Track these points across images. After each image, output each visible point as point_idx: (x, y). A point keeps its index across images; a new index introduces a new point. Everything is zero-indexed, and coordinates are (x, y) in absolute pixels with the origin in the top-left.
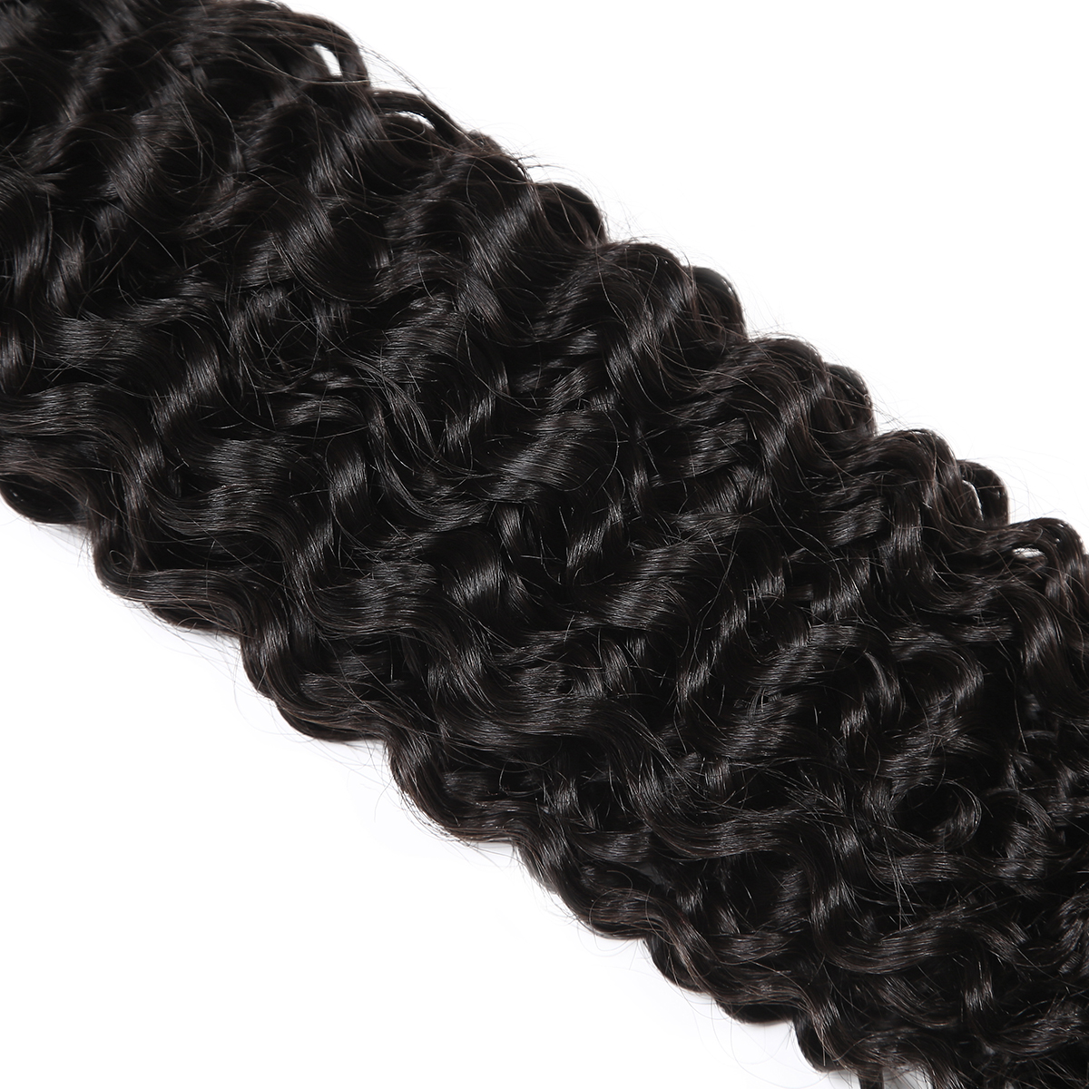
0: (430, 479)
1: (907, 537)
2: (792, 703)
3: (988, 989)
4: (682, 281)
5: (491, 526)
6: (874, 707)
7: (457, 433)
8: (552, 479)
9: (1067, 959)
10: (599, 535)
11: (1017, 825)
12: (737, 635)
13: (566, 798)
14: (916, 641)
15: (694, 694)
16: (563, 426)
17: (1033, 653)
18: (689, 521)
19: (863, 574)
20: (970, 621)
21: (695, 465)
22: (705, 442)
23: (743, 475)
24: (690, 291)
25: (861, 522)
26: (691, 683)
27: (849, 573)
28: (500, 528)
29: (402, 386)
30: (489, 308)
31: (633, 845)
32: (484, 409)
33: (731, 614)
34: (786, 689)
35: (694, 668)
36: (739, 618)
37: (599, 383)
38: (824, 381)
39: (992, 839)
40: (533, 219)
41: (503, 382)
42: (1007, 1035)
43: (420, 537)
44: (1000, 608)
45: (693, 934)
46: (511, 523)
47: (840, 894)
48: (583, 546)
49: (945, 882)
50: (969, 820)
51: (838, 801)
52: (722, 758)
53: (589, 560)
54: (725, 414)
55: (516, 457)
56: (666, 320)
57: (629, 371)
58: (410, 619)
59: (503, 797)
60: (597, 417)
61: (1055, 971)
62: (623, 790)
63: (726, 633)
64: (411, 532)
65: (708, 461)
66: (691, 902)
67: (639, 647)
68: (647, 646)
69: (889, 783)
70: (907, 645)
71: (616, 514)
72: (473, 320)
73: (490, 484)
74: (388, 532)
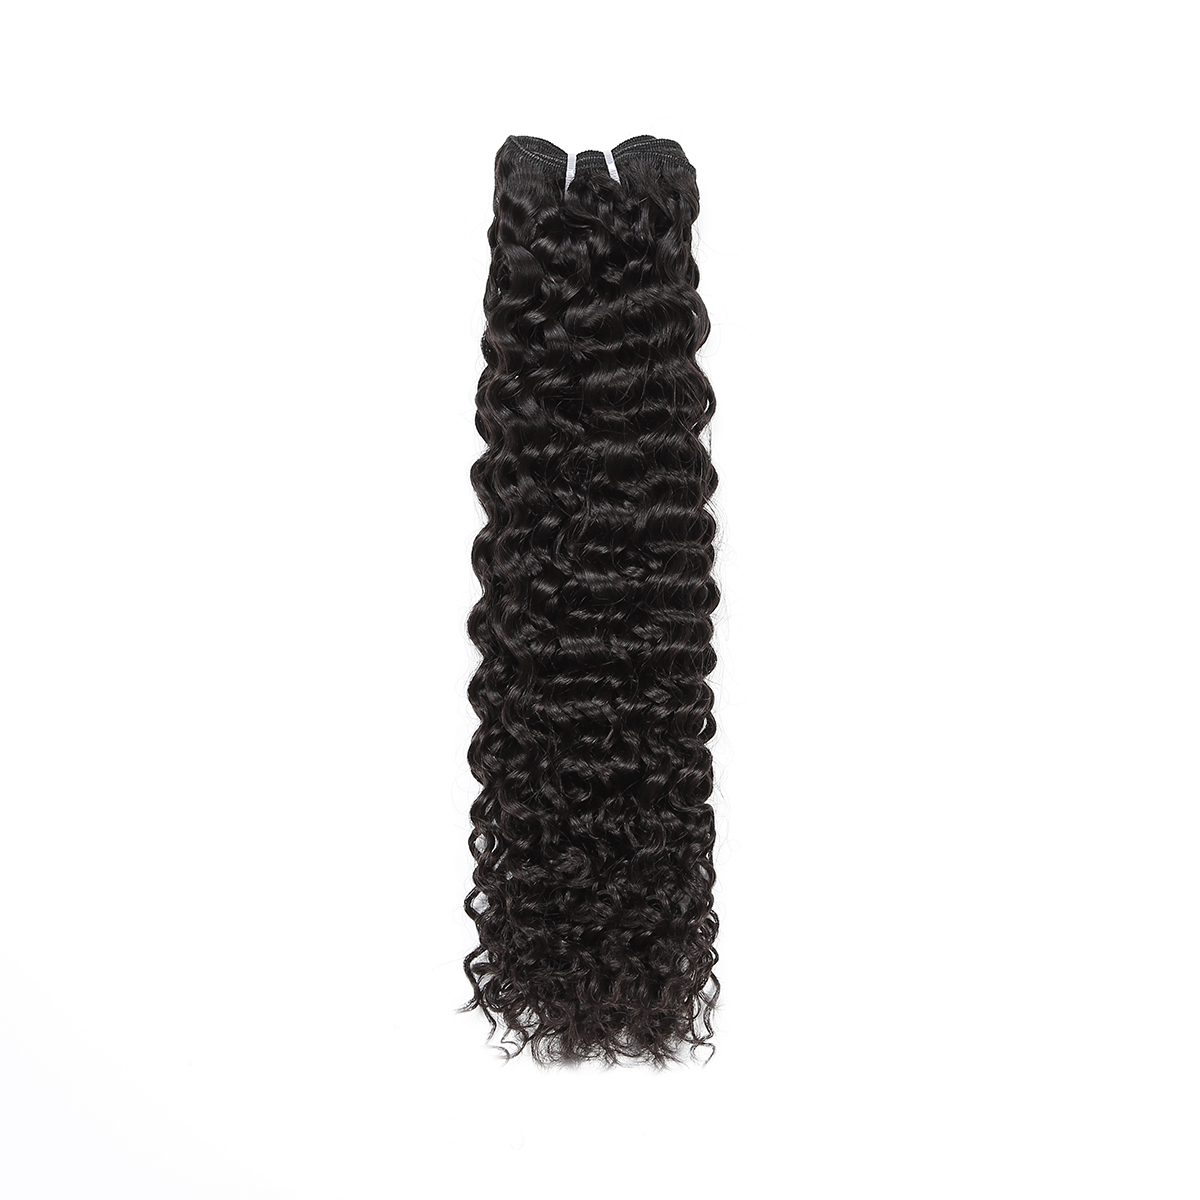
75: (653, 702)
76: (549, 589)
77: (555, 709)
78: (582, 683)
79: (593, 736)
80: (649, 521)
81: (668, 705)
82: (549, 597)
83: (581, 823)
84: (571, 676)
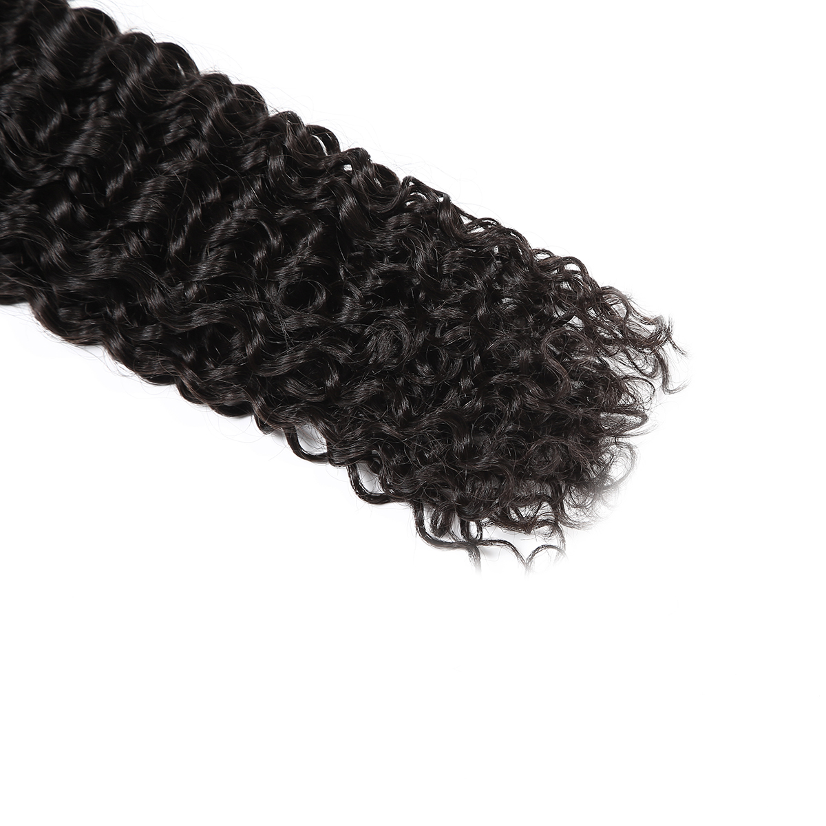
0: (31, 161)
1: (276, 163)
2: (226, 250)
3: (336, 377)
4: (153, 49)
5: (64, 182)
6: (269, 249)
7: (42, 136)
8: (92, 153)
9: (371, 356)
10: (120, 180)
11: (344, 297)
12: (196, 220)
13: (119, 313)
14: (286, 214)
15: (177, 252)
16: (97, 126)
17: (343, 212)
18: (165, 166)
19: (258, 185)
20: (314, 200)
21: (168, 139)
22: (173, 127)
23: (194, 143)
24: (158, 53)
25: (255, 158)
26: (175, 246)
27: (250, 184)
28: (68, 182)
29: (10, 115)
30: (52, 72)
31: (154, 331)
32: (55, 121)
33: (192, 210)
34: (222, 243)
35: (175, 240)
36: (197, 212)
37: (113, 104)
38: (231, 92)
39: (334, 306)
40: (73, 25)
41: (64, 107)
42: (343, 396)
43: (29, 191)
44: (326, 193)
45: (189, 372)
46: (74, 179)
47: (258, 340)
48: (112, 186)
49: (310, 328)
50: (321, 298)
51: (255, 297)
52: (192, 283)
53: (116, 193)
54: (181, 113)
55: (71, 143)
56: (147, 69)
57: (127, 96)
58: (23, 229)
59: (88, 318)
60: (113, 120)
61: (366, 363)
62: (146, 304)
63: (190, 220)
64: (25, 189)
65: (174, 136)
66: (189, 357)
67: (146, 233)
68: (151, 233)
69: (277, 284)
70: (282, 217)
71: (128, 167)
72: (45, 79)
73: (61, 159)
74: (12, 190)
75: (261, 167)
76: (63, 207)
77: (203, 268)
78: (192, 227)
79: (260, 248)
80: (55, 63)
81: (273, 152)
82: (72, 212)
83: (348, 311)
84: (178, 234)
